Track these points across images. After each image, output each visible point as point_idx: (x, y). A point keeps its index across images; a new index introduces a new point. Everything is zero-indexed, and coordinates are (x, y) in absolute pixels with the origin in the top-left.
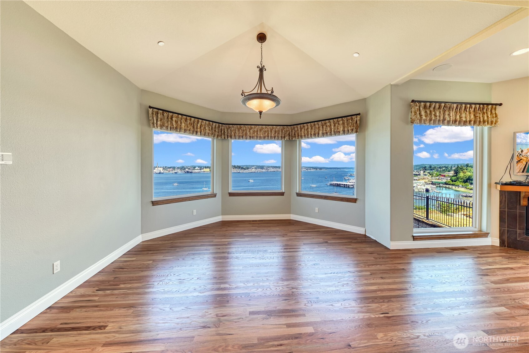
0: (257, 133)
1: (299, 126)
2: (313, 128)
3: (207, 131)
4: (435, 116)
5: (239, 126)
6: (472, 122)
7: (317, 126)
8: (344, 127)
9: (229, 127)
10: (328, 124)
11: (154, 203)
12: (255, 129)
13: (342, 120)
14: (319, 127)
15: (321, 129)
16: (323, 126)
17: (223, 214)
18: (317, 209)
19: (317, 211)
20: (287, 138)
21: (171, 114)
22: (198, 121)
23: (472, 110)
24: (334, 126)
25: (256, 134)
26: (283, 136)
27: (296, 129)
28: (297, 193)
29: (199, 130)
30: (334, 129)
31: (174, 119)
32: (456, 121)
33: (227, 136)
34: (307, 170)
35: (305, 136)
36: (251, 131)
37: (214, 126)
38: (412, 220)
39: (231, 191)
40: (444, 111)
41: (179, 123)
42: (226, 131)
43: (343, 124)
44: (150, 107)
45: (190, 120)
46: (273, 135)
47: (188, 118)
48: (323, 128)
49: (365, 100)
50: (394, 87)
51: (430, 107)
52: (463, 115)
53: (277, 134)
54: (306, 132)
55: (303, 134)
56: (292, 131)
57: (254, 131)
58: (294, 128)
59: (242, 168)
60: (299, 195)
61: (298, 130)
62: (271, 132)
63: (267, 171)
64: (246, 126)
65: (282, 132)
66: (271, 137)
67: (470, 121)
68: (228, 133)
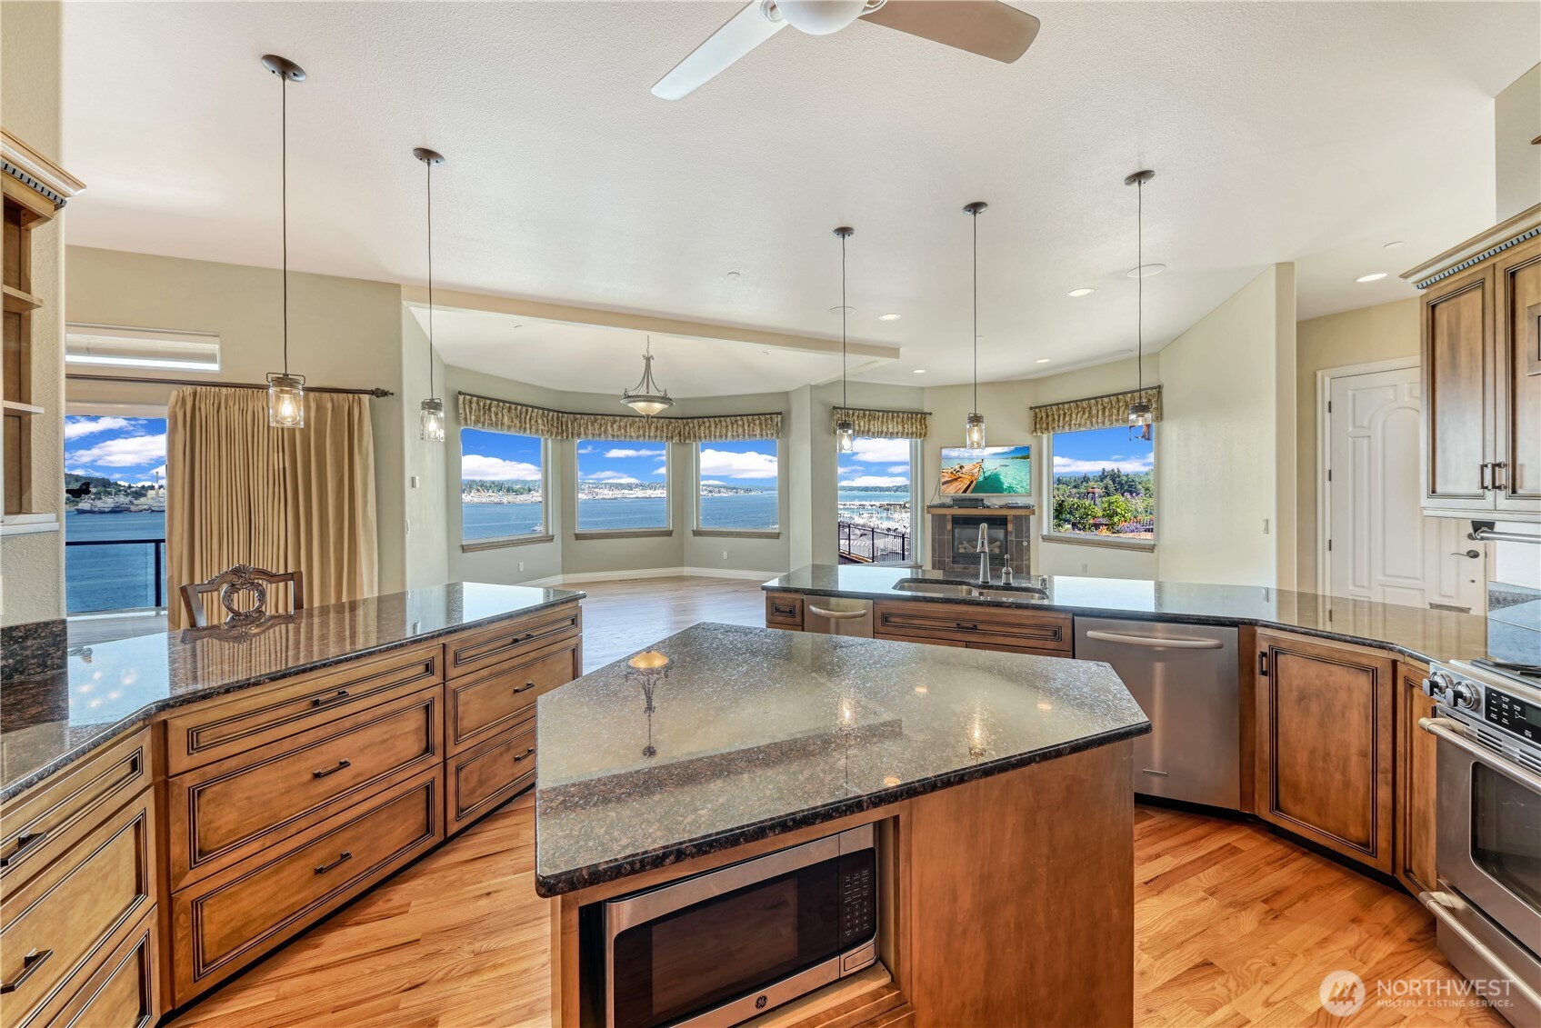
0: (625, 430)
1: (696, 421)
2: (719, 426)
3: (541, 427)
4: (860, 426)
5: (592, 417)
6: (900, 434)
7: (724, 424)
8: (761, 430)
9: (576, 419)
10: (740, 423)
11: (464, 549)
12: (622, 424)
13: (759, 418)
14: (727, 426)
15: (730, 429)
16: (732, 424)
17: (565, 571)
18: (725, 553)
19: (725, 557)
20: (676, 439)
21: (488, 402)
22: (527, 411)
23: (900, 420)
24: (749, 426)
25: (623, 431)
26: (670, 435)
27: (691, 425)
28: (693, 531)
29: (528, 426)
30: (749, 431)
31: (493, 409)
32: (882, 432)
33: (572, 434)
34: (710, 495)
35: (705, 437)
36: (615, 426)
37: (550, 418)
38: (837, 557)
39: (579, 530)
40: (869, 421)
41: (500, 415)
42: (570, 426)
43: (761, 424)
44: (460, 393)
45: (516, 409)
46: (652, 434)
47: (513, 406)
48: (732, 427)
49: (787, 393)
50: (814, 388)
51: (853, 415)
52: (890, 426)
53: (659, 432)
54: (707, 432)
55: (703, 435)
56: (684, 428)
57: (620, 427)
58: (688, 423)
59: (509, 490)
60: (697, 533)
61: (694, 427)
62: (650, 428)
63: (590, 497)
64: (606, 418)
65: (668, 429)
66: (649, 436)
67: (897, 433)
68: (573, 429)
